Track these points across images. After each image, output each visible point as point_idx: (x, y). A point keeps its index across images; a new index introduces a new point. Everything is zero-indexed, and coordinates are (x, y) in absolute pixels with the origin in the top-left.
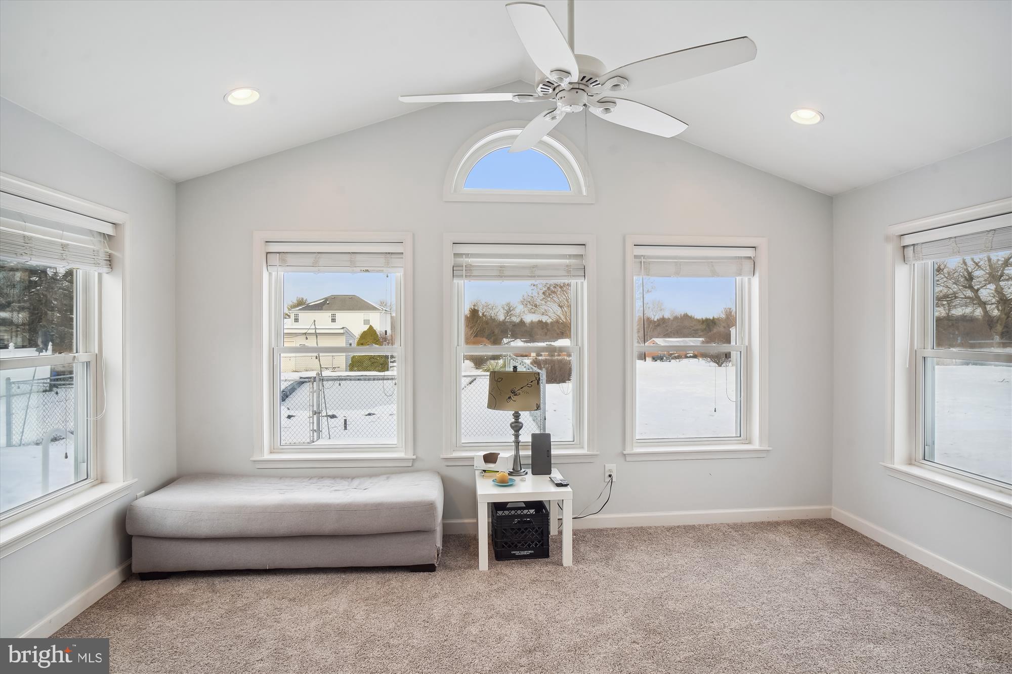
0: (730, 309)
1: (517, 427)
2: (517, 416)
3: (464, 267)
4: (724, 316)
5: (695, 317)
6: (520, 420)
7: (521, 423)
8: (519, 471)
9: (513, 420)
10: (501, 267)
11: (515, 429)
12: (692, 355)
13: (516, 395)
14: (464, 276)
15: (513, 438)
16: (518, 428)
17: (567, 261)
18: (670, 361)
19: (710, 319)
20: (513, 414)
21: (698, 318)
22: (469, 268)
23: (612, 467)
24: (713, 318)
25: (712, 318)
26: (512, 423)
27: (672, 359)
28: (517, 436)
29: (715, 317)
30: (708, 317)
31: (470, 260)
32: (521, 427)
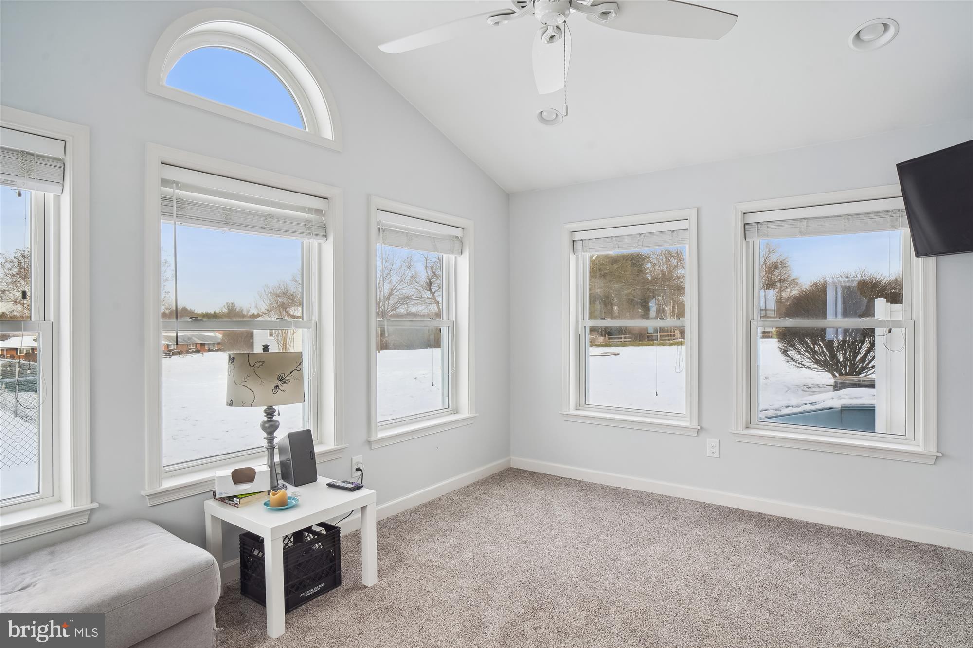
0: (233, 303)
1: (270, 427)
2: (270, 412)
3: (175, 202)
4: (226, 311)
5: (196, 312)
6: (275, 418)
7: (277, 421)
8: (277, 486)
9: (266, 419)
10: (227, 210)
11: (268, 430)
12: (194, 350)
13: (285, 383)
14: (175, 215)
15: (265, 443)
16: (272, 429)
17: (306, 216)
18: (170, 358)
19: (211, 314)
20: (265, 411)
21: (198, 312)
22: (182, 203)
23: (358, 459)
24: (215, 312)
25: (213, 312)
26: (264, 423)
27: (173, 355)
28: (271, 440)
29: (217, 311)
30: (209, 312)
31: (182, 193)
32: (276, 427)
